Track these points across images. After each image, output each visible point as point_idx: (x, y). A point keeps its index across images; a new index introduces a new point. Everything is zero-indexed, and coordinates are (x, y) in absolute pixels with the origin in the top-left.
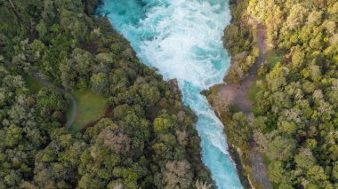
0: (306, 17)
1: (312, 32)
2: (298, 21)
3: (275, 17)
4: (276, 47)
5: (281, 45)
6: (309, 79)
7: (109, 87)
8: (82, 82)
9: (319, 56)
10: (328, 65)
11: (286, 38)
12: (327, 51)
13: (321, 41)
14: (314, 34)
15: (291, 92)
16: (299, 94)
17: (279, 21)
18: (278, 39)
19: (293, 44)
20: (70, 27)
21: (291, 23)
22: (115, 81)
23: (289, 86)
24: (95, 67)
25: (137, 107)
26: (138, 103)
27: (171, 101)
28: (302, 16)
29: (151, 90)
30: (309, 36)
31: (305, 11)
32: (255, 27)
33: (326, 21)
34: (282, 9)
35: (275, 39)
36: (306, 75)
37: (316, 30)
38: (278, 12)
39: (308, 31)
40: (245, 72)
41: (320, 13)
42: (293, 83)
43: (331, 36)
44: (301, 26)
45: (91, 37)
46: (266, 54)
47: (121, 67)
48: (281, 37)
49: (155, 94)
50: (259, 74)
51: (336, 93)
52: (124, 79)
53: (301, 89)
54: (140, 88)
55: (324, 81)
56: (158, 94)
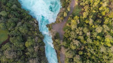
7: (7, 28)
16: (81, 33)
23: (78, 30)
36: (87, 22)
46: (74, 7)
47: (10, 18)
49: (25, 31)
50: (69, 20)
51: (96, 33)
52: (12, 24)
53: (82, 31)
54: (19, 29)
55: (93, 26)
56: (27, 31)
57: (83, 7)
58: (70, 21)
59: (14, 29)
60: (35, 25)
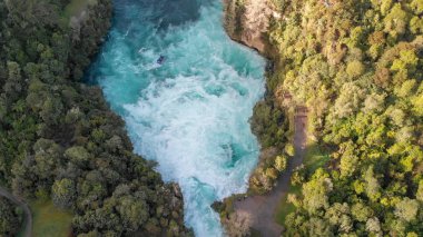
0: (361, 100)
1: (370, 122)
2: (351, 107)
3: (319, 99)
4: (320, 140)
5: (327, 139)
6: (363, 196)
7: (75, 199)
8: (41, 191)
9: (379, 160)
10: (392, 173)
11: (334, 129)
12: (392, 151)
13: (384, 136)
14: (374, 125)
15: (334, 220)
16: (345, 224)
17: (324, 105)
18: (323, 128)
19: (344, 139)
20: (38, 106)
21: (340, 108)
22: (84, 192)
23: (332, 211)
24: (60, 170)
26: (113, 228)
27: (164, 222)
28: (356, 101)
29: (133, 208)
30: (366, 127)
31: (360, 92)
32: (292, 109)
33: (391, 108)
34: (329, 87)
35: (319, 129)
36: (359, 190)
37: (376, 120)
38: (323, 92)
39: (365, 121)
40: (272, 181)
41: (381, 98)
42: (337, 205)
43: (397, 128)
44: (355, 113)
45: (67, 119)
47: (97, 168)
48: (327, 127)
49: (139, 213)
50: (293, 183)
51: (399, 222)
52: (99, 188)
53: (349, 215)
54: (118, 204)
55: (384, 201)
56: (144, 213)
57: (333, 147)
58: (299, 186)
59: (101, 206)
60: (175, 199)
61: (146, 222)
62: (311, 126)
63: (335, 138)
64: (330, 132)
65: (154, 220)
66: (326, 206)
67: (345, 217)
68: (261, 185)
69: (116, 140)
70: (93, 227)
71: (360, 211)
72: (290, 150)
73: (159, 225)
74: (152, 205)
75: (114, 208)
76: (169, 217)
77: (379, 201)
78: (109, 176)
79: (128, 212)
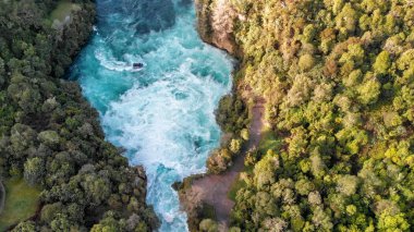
0: (311, 90)
1: (319, 110)
2: (302, 95)
3: (273, 90)
4: (274, 127)
5: (280, 126)
6: (309, 175)
7: (44, 176)
8: (14, 169)
9: (326, 142)
10: (339, 155)
11: (287, 116)
12: (339, 135)
13: (332, 122)
14: (322, 113)
15: (277, 193)
16: (288, 195)
17: (278, 95)
18: (277, 116)
19: (294, 125)
20: (18, 95)
21: (292, 98)
22: (53, 169)
23: (277, 185)
24: (33, 150)
25: (72, 208)
26: (76, 201)
27: (125, 198)
28: (306, 90)
29: (96, 183)
30: (315, 114)
31: (310, 82)
32: (251, 100)
33: (338, 96)
34: (283, 79)
35: (274, 117)
36: (305, 168)
37: (325, 107)
38: (277, 83)
39: (315, 108)
41: (328, 87)
42: (282, 181)
43: (344, 115)
44: (307, 102)
45: (44, 108)
46: (261, 135)
47: (66, 150)
48: (281, 115)
49: (101, 188)
50: (246, 163)
51: (339, 196)
52: (66, 166)
53: (293, 189)
54: (83, 180)
55: (327, 178)
56: (106, 188)
57: (286, 133)
58: (251, 166)
59: (67, 182)
60: (138, 179)
61: (108, 198)
62: (267, 115)
63: (286, 124)
64: (284, 119)
65: (115, 196)
66: (272, 181)
67: (288, 191)
68: (216, 164)
69: (87, 127)
70: (58, 200)
71: (302, 186)
72: (244, 134)
73: (121, 200)
74: (114, 183)
75: (79, 184)
76: (131, 194)
77: (322, 178)
78: (77, 157)
79: (91, 187)
